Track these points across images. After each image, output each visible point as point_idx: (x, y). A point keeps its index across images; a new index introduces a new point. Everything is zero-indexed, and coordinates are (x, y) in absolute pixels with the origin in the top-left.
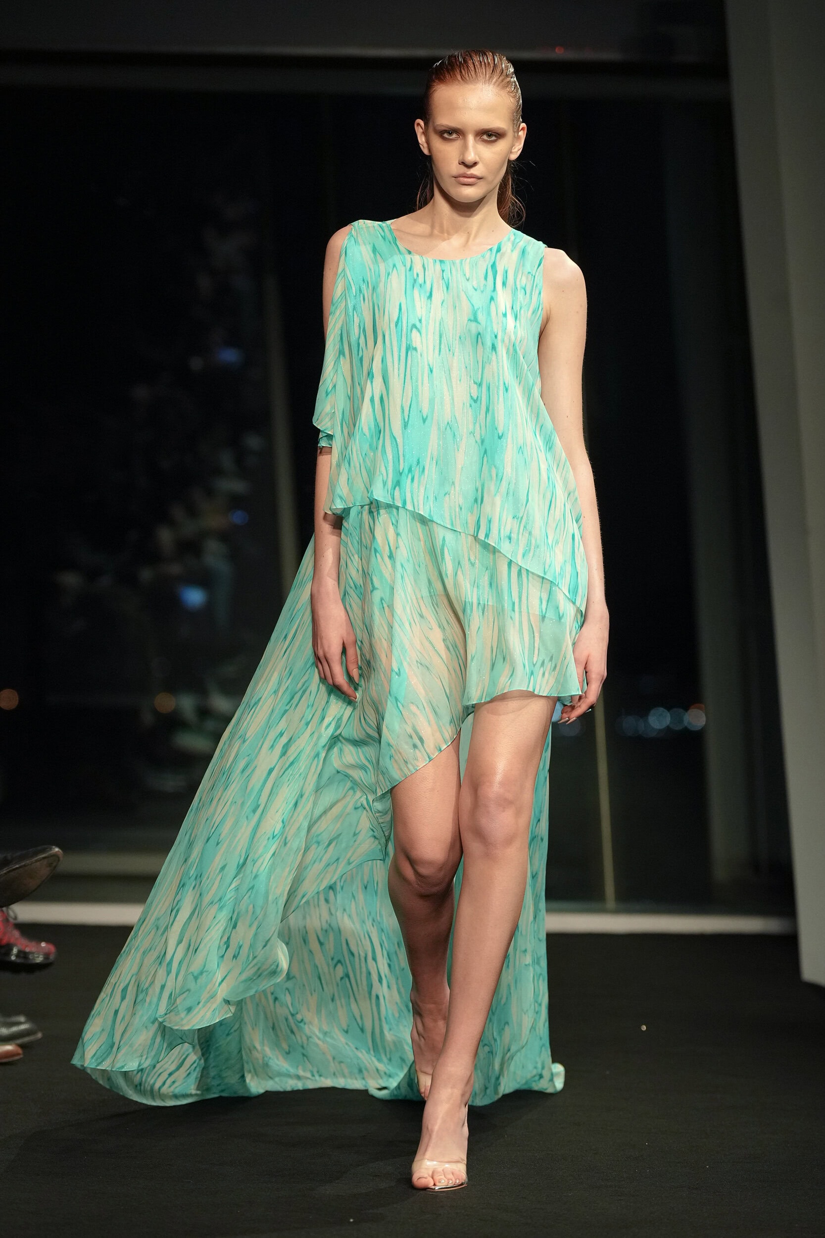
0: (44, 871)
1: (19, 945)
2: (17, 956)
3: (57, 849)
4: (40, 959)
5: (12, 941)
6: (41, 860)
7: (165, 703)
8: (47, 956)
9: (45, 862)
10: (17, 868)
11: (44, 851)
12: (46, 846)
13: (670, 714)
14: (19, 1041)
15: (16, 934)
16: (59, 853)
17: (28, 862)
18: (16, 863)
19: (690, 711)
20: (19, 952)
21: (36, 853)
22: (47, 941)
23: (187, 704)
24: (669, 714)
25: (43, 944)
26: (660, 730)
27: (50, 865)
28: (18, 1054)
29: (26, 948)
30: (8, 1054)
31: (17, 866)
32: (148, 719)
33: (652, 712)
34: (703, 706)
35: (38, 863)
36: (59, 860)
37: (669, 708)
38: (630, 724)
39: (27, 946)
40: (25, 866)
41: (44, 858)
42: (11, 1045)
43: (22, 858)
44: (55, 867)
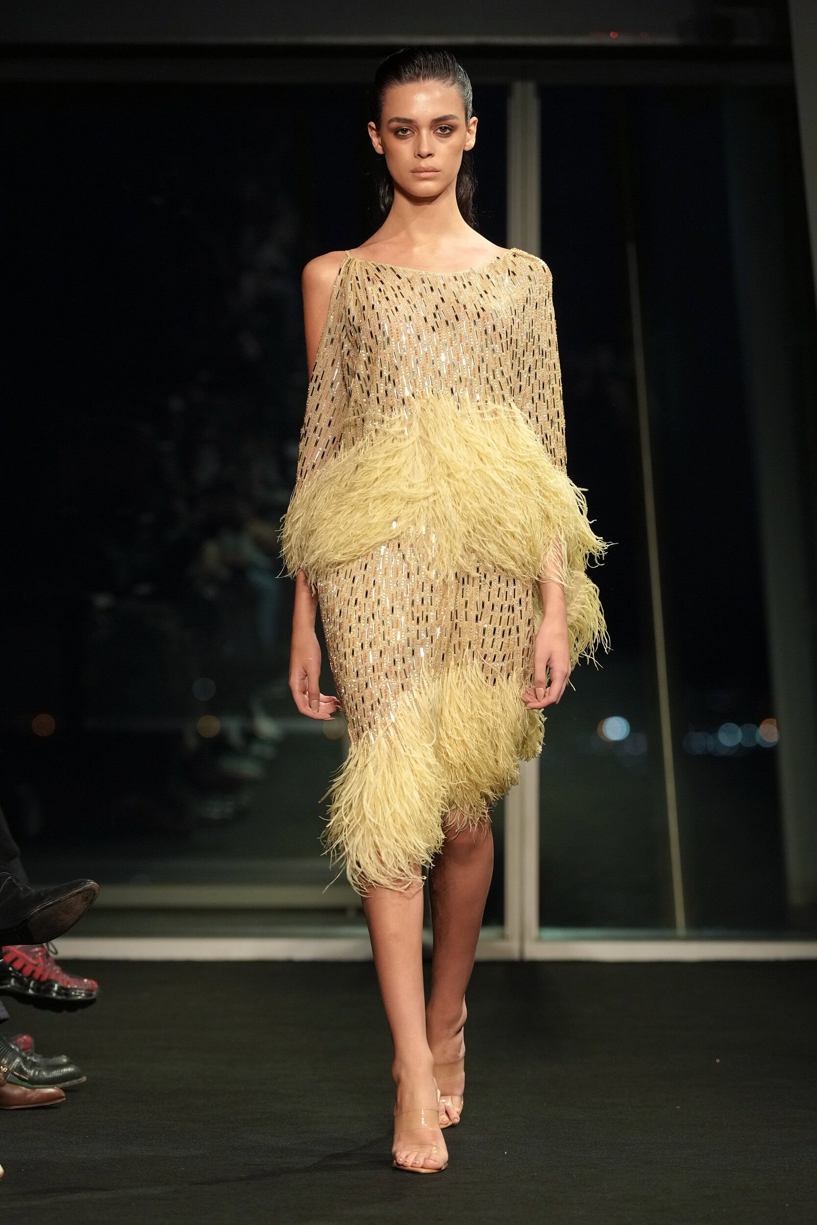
0: (80, 906)
1: (60, 981)
2: (58, 993)
3: (92, 883)
4: (81, 996)
5: (53, 977)
6: (75, 895)
7: (211, 725)
8: (89, 992)
9: (80, 897)
10: (51, 905)
11: (77, 885)
12: (80, 880)
13: (741, 729)
14: (62, 1085)
15: (57, 970)
16: (94, 886)
17: (62, 898)
18: (50, 900)
19: (762, 726)
20: (60, 988)
21: (70, 888)
22: (88, 978)
23: (233, 727)
24: (739, 730)
25: (86, 980)
26: (732, 748)
27: (86, 899)
28: (62, 1097)
29: (67, 985)
30: (51, 1097)
31: (51, 903)
32: (192, 743)
33: (723, 727)
34: (775, 720)
35: (73, 899)
36: (95, 894)
37: (740, 724)
38: (699, 742)
39: (68, 983)
40: (59, 902)
41: (78, 893)
42: (53, 1088)
43: (56, 893)
44: (91, 901)
